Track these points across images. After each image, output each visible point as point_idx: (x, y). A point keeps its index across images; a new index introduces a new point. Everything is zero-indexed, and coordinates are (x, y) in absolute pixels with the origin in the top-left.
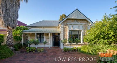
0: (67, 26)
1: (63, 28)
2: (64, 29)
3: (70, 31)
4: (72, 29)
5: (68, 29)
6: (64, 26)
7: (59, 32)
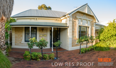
0: (76, 19)
1: (71, 22)
2: (73, 23)
3: (79, 26)
4: (81, 24)
5: (77, 23)
6: (73, 19)
7: (67, 27)
